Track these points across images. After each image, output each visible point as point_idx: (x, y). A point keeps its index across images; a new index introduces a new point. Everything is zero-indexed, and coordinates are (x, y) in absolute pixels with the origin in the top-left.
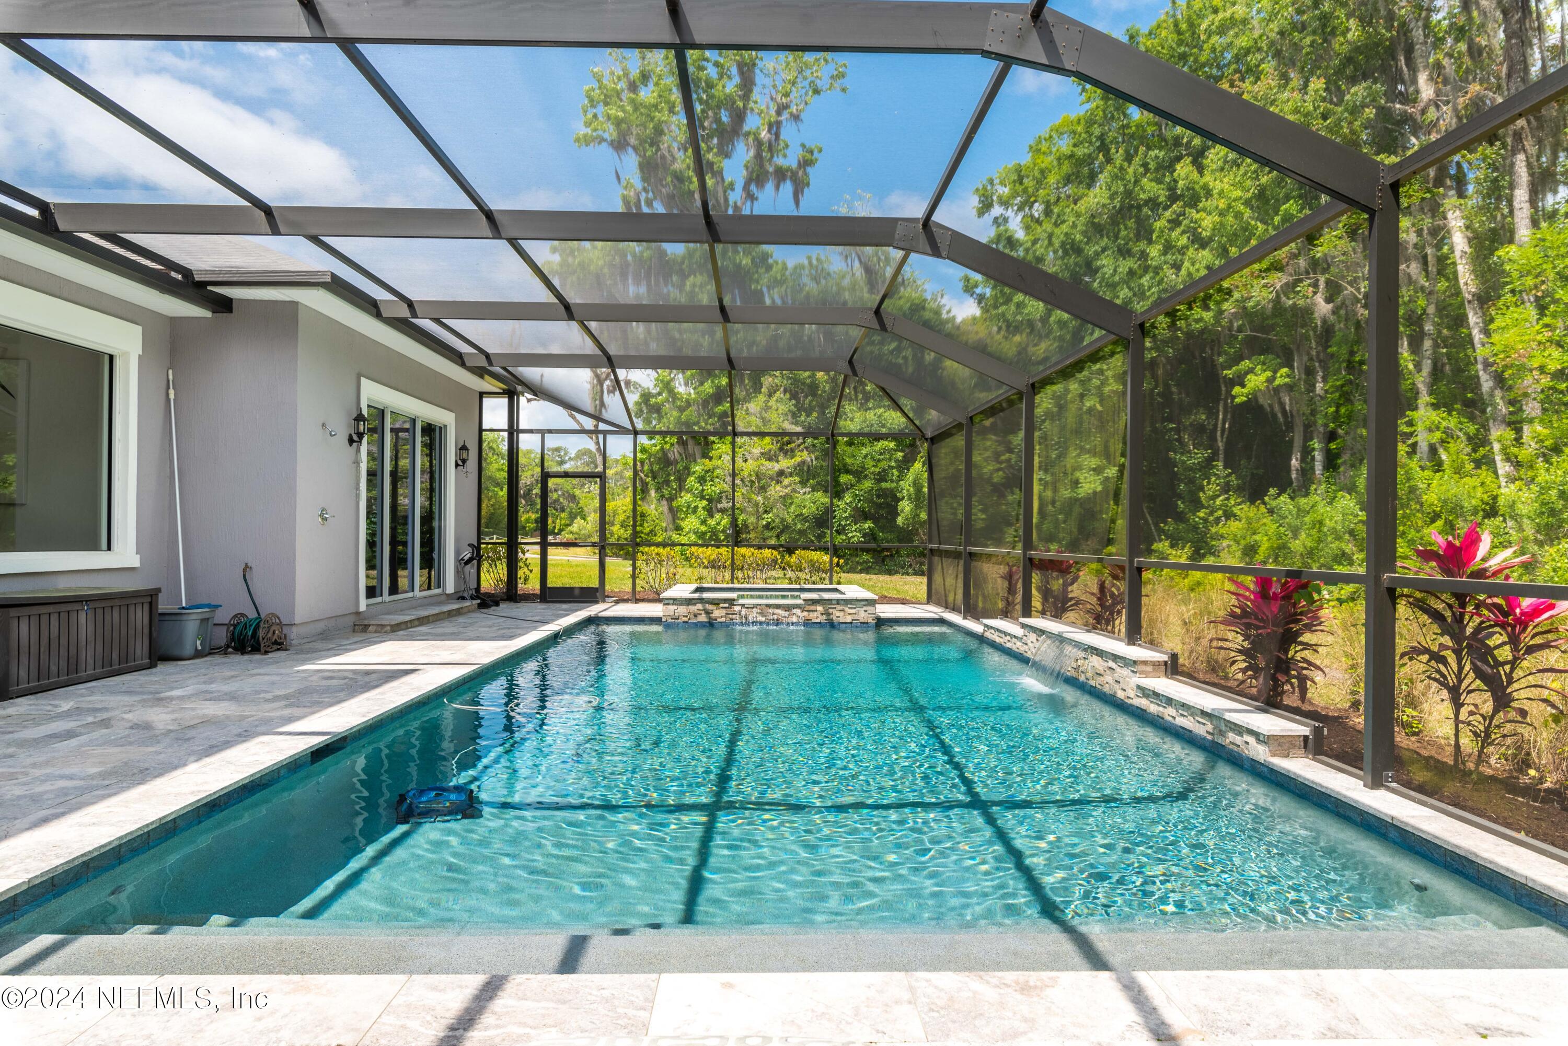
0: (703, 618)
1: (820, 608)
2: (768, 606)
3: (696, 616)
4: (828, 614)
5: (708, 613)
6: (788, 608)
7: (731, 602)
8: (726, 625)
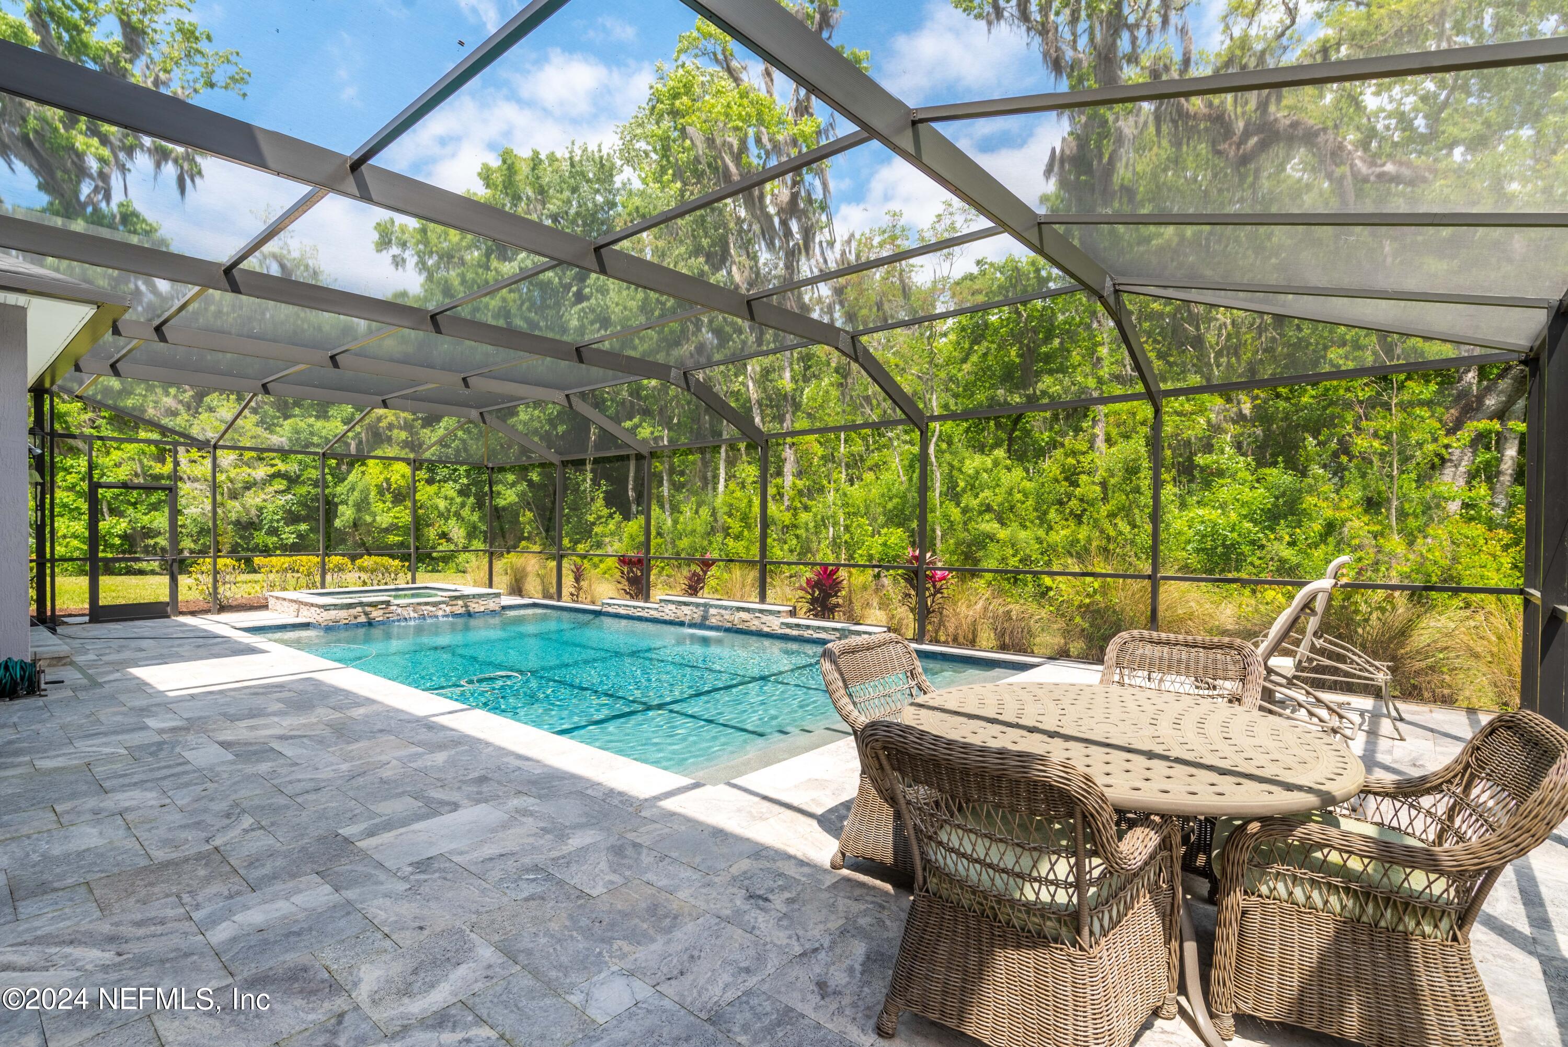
0: (362, 619)
1: (460, 602)
2: (419, 604)
3: (356, 618)
4: (466, 606)
5: (366, 614)
6: (435, 604)
7: (388, 603)
8: (382, 623)
